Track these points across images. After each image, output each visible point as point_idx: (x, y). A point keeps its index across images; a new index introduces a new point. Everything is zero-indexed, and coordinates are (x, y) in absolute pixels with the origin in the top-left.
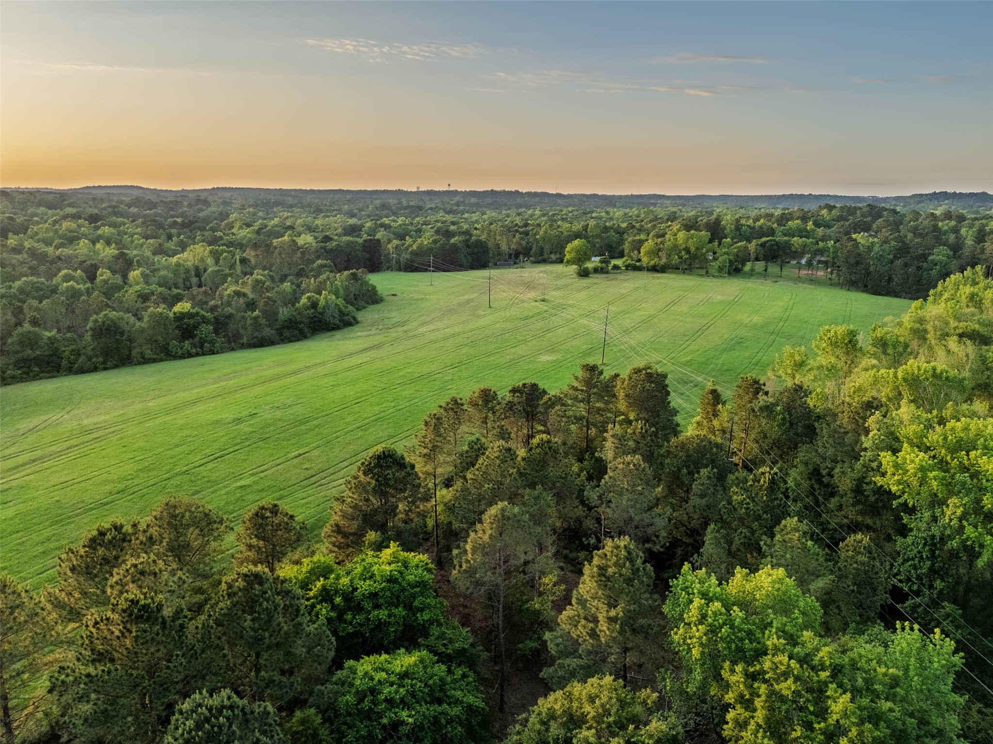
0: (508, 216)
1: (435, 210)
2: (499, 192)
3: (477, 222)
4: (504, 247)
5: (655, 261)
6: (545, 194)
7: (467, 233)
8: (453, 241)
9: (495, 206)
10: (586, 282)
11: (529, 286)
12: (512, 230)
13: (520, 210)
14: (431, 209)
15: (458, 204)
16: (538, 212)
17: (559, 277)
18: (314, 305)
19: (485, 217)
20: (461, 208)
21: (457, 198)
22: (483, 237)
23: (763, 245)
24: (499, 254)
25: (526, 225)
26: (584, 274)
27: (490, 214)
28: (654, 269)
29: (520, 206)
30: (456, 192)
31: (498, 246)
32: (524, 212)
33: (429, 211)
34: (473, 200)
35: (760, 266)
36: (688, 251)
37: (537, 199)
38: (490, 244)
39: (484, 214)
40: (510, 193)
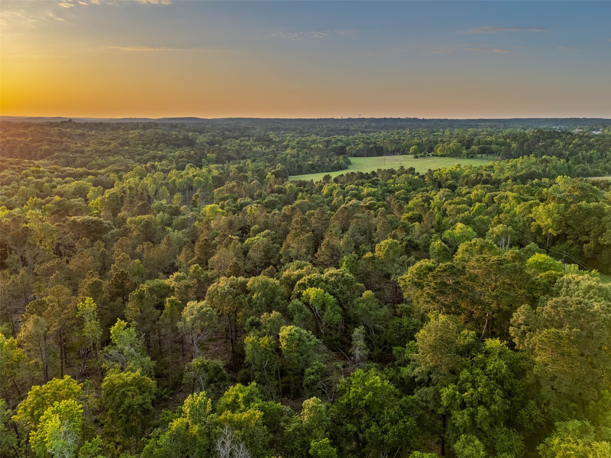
0: (392, 134)
1: (356, 131)
2: (389, 119)
3: (377, 138)
4: (389, 148)
5: (442, 153)
6: (415, 120)
7: (374, 143)
8: (370, 146)
9: (386, 128)
10: (417, 159)
11: (397, 160)
12: (392, 142)
13: (399, 130)
14: (353, 130)
15: (366, 127)
16: (408, 132)
17: (408, 158)
18: (338, 163)
19: (381, 135)
20: (369, 130)
21: (366, 124)
22: (381, 145)
23: (480, 148)
24: (388, 151)
25: (400, 139)
26: (416, 157)
27: (384, 133)
28: (442, 156)
29: (399, 128)
30: (363, 119)
31: (387, 148)
32: (401, 132)
33: (353, 132)
34: (374, 124)
35: (479, 156)
36: (453, 149)
37: (410, 123)
38: (384, 148)
39: (380, 133)
40: (395, 119)
